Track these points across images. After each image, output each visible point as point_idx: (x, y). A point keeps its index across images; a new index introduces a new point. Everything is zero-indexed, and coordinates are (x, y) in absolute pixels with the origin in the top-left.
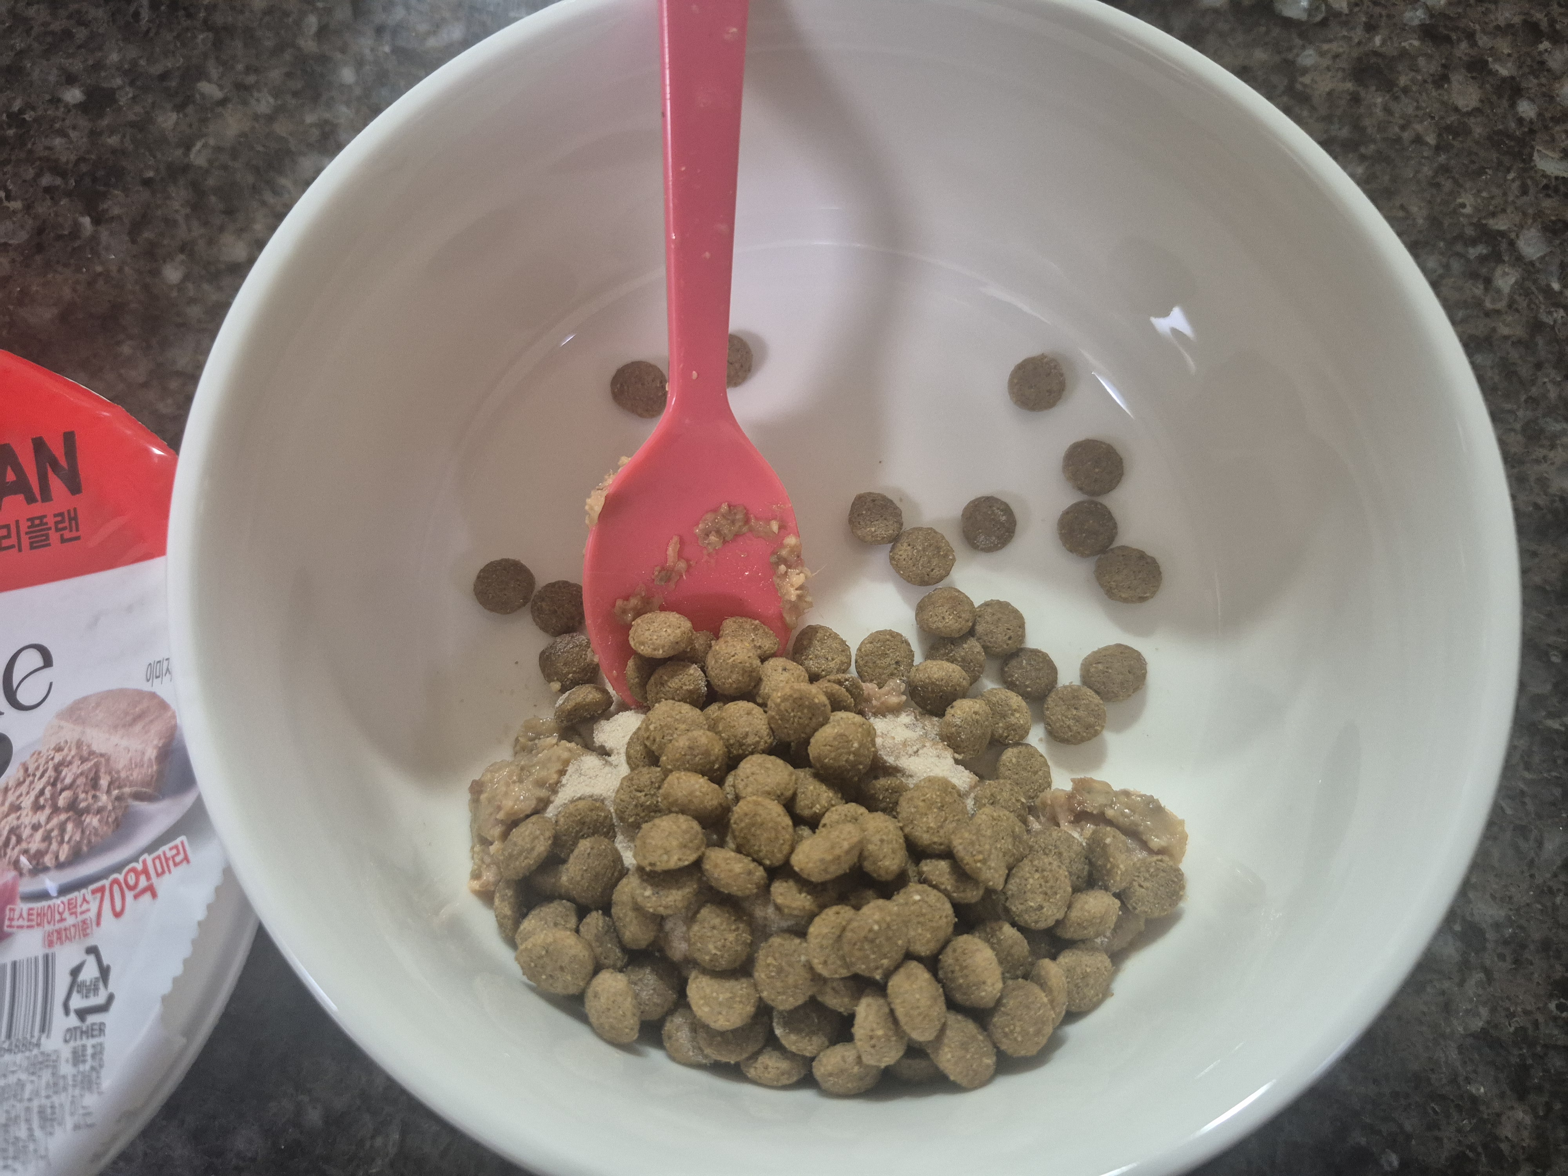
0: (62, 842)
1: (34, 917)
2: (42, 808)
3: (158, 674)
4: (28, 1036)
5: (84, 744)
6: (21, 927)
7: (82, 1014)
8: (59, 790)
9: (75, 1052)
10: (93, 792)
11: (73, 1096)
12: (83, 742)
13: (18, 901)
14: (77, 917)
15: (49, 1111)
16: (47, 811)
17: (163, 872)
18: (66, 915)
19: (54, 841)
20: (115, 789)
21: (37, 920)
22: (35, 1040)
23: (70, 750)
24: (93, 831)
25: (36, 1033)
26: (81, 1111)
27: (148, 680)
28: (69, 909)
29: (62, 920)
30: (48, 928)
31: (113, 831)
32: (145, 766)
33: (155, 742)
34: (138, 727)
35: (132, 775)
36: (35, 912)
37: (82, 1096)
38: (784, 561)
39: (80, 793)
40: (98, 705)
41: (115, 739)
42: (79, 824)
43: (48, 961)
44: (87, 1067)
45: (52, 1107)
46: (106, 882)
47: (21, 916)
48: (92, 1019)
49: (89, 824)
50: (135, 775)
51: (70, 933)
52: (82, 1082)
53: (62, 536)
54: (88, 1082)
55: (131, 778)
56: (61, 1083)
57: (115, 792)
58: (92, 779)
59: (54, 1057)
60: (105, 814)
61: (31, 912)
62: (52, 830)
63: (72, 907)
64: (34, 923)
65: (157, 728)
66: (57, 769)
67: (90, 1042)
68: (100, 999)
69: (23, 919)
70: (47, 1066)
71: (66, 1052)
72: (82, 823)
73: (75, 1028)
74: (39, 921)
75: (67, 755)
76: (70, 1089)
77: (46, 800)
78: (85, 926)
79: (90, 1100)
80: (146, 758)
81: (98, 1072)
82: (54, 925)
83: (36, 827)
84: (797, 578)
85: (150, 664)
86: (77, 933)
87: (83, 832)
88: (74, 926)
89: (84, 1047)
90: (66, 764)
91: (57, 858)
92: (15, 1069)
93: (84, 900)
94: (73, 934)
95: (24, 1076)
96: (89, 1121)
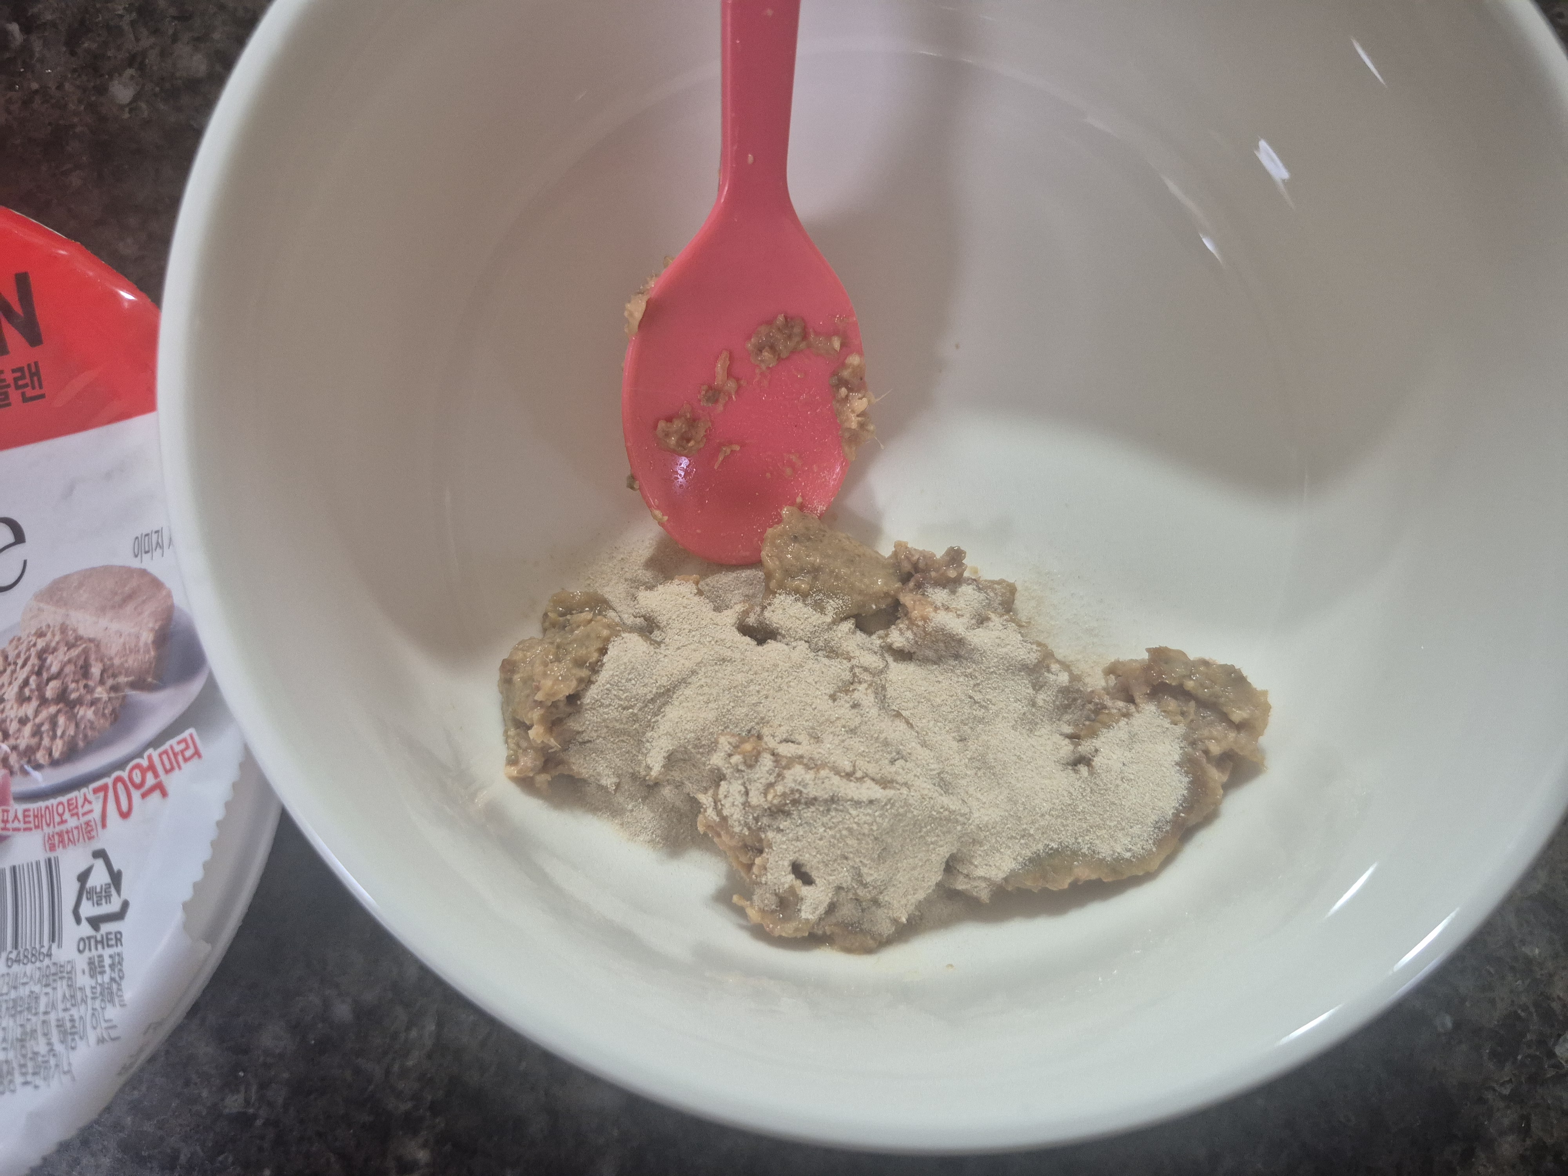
0: (54, 737)
1: (31, 819)
2: (29, 699)
3: (147, 549)
4: (38, 946)
5: (69, 628)
6: (17, 830)
7: (95, 922)
8: (45, 681)
9: (91, 963)
10: (84, 682)
11: (94, 1009)
12: (67, 626)
13: (12, 802)
14: (79, 819)
15: (68, 1025)
16: (34, 703)
17: (172, 769)
18: (67, 816)
19: (45, 735)
20: (108, 677)
21: (33, 822)
22: (45, 950)
23: (54, 635)
24: (88, 725)
25: (46, 943)
26: (104, 1025)
27: (136, 556)
28: (70, 810)
29: (63, 822)
30: (48, 830)
31: (111, 724)
32: (142, 651)
33: (151, 625)
34: (129, 608)
35: (126, 661)
36: (31, 813)
37: (103, 1009)
38: (844, 383)
39: (69, 683)
40: (81, 585)
41: (104, 622)
42: (72, 716)
43: (51, 865)
44: (106, 978)
45: (72, 1020)
46: (109, 781)
47: (16, 817)
48: (105, 928)
49: (83, 717)
50: (130, 662)
51: (73, 835)
52: (101, 994)
53: (23, 394)
54: (109, 994)
55: (126, 665)
56: (79, 995)
57: (110, 682)
58: (81, 667)
59: (69, 968)
60: (100, 706)
61: (26, 813)
62: (42, 724)
63: (72, 808)
64: (32, 825)
65: (150, 608)
66: (42, 655)
67: (107, 952)
68: (114, 906)
69: (19, 821)
70: (61, 978)
71: (81, 962)
72: (74, 716)
73: (89, 938)
74: (37, 824)
75: (51, 641)
76: (89, 1001)
77: (31, 691)
78: (89, 828)
79: (112, 1013)
80: (141, 644)
81: (119, 984)
82: (54, 826)
83: (23, 721)
84: (859, 404)
85: (137, 538)
86: (81, 835)
87: (77, 726)
88: (77, 828)
89: (100, 956)
90: (50, 650)
91: (50, 754)
92: (25, 980)
93: (86, 799)
94: (76, 837)
95: (37, 989)
96: (114, 1033)
